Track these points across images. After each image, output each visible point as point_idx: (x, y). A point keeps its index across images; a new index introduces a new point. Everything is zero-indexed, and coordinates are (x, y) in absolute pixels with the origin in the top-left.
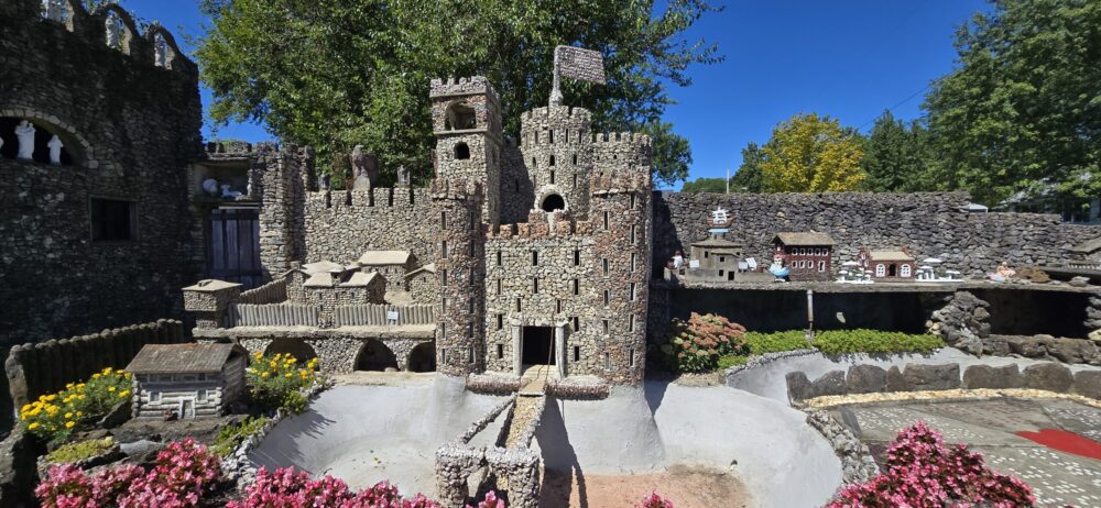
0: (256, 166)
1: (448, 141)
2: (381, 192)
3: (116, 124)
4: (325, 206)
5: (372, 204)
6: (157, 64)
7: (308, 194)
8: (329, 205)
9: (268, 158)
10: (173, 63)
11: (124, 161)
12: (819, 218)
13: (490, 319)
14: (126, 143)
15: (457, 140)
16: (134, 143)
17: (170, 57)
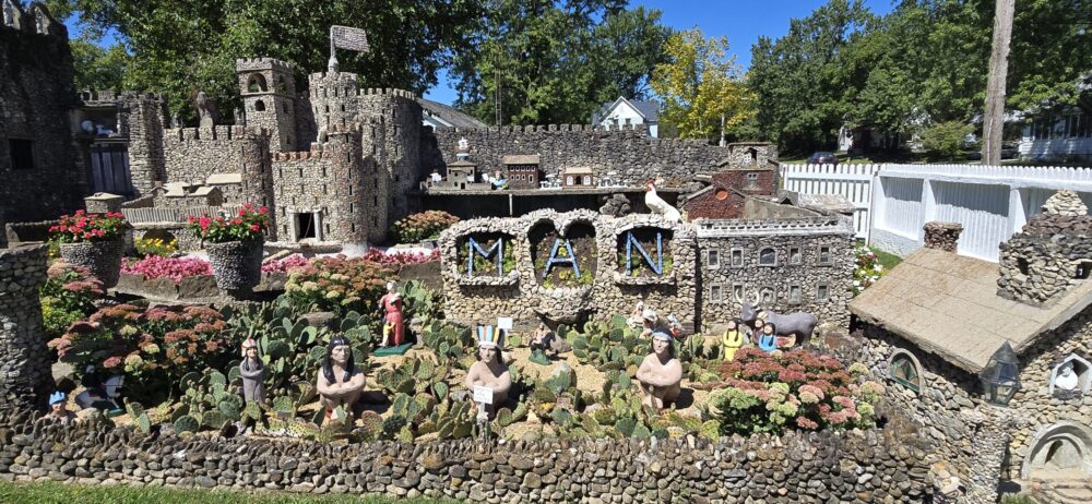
0: (122, 110)
1: (251, 99)
2: (222, 129)
3: (17, 83)
4: (178, 140)
5: (215, 138)
6: (39, 31)
7: (165, 131)
8: (182, 139)
9: (131, 104)
10: (48, 28)
11: (25, 110)
12: (542, 144)
13: (278, 211)
14: (25, 96)
15: (257, 99)
16: (31, 96)
17: (46, 23)
